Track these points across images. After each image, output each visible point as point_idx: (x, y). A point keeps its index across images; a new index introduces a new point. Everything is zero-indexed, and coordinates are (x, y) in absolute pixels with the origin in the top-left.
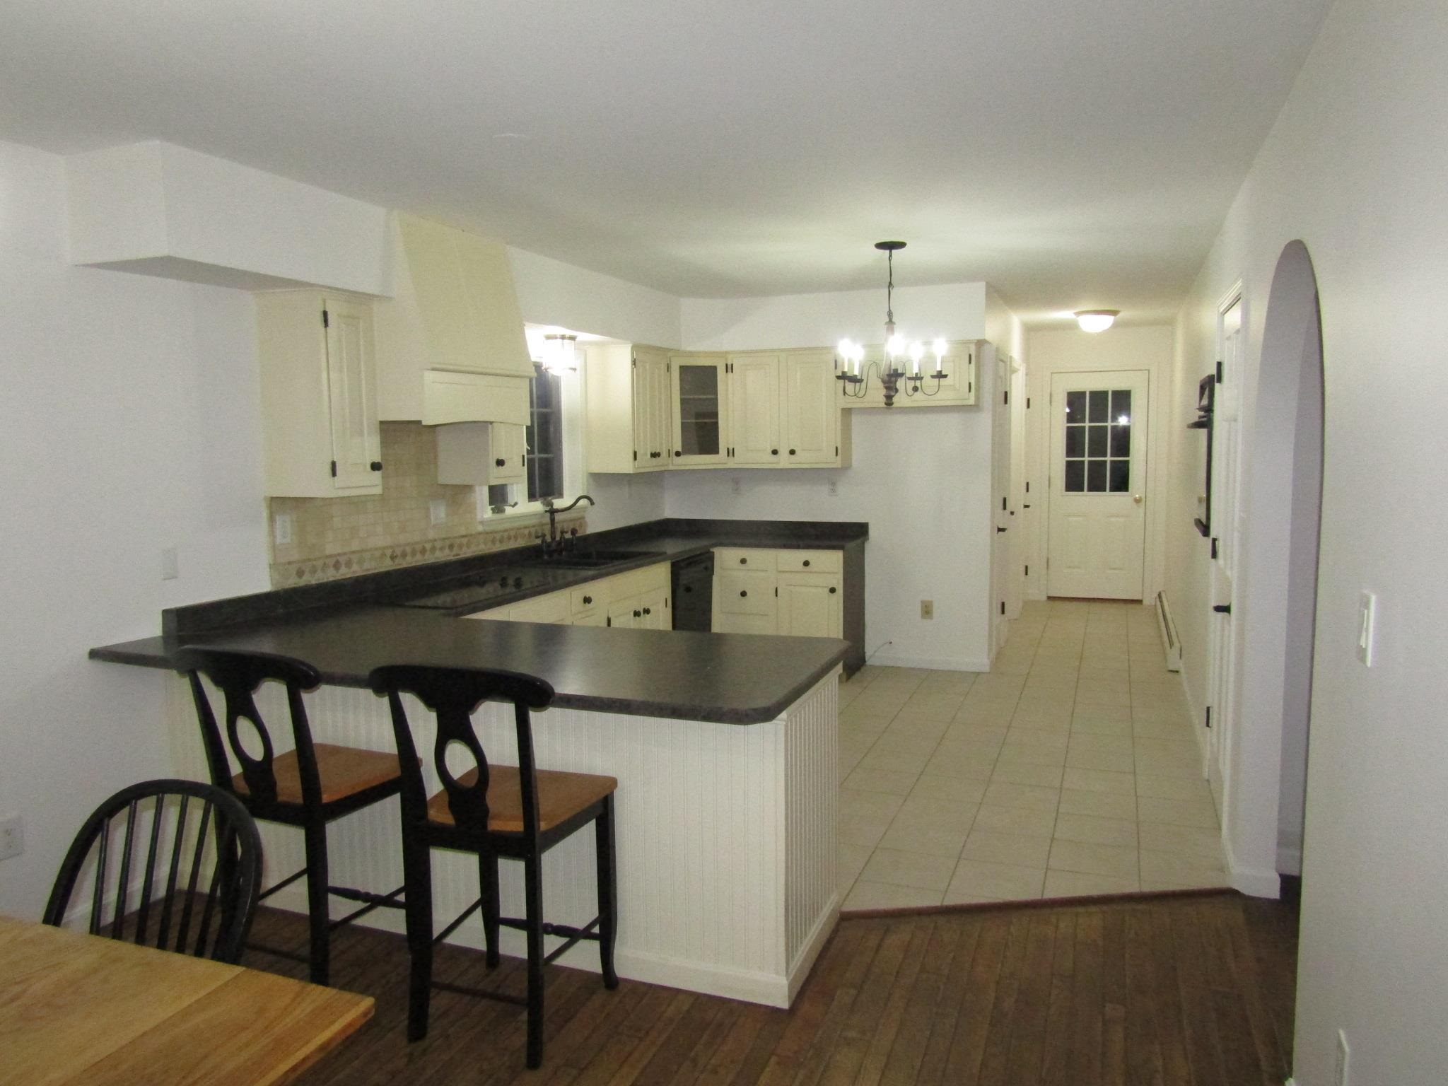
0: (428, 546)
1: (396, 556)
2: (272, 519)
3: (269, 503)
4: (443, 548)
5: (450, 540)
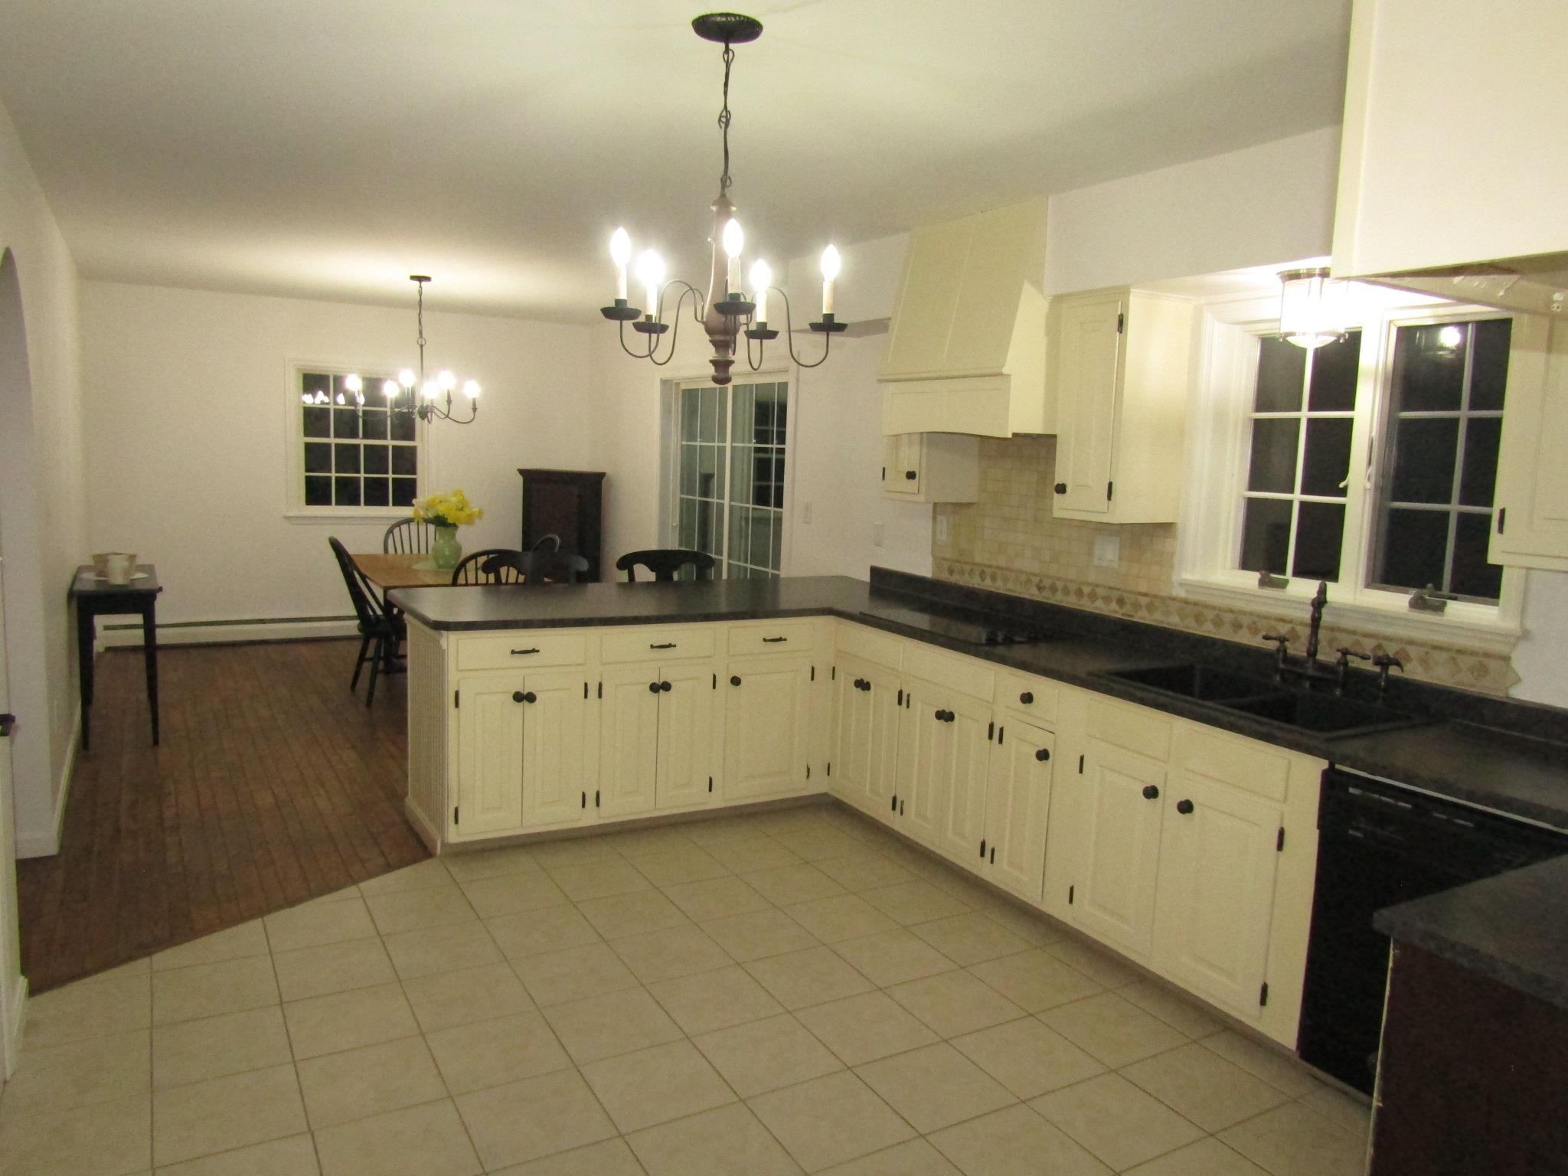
0: (1086, 589)
1: (1043, 588)
2: (934, 519)
3: (935, 504)
4: (1107, 599)
5: (1119, 592)
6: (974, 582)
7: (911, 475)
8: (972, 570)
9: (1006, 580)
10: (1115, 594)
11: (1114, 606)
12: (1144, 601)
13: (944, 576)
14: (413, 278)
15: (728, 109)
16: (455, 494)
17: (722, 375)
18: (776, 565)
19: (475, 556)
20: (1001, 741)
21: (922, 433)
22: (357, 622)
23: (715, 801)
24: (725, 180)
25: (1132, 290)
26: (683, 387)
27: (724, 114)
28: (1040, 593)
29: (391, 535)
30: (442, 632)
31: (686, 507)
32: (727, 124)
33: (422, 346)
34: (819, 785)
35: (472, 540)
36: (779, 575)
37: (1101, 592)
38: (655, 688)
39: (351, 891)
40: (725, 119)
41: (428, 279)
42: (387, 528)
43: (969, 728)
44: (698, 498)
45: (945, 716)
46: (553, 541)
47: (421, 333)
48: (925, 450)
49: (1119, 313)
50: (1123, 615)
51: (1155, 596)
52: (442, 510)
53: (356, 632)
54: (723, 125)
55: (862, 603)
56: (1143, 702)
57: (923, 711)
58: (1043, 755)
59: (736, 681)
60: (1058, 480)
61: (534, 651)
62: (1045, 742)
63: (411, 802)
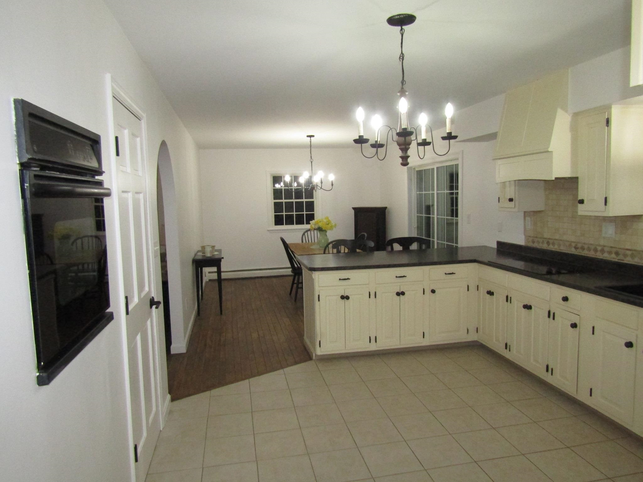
0: (599, 248)
1: (578, 248)
2: (525, 219)
3: (525, 212)
4: (610, 253)
5: (616, 249)
6: (545, 246)
7: (511, 200)
8: (543, 241)
9: (559, 245)
10: (614, 250)
11: (613, 256)
12: (629, 253)
13: (530, 245)
14: (308, 136)
15: (403, 53)
16: (326, 218)
17: (405, 162)
18: (457, 243)
19: (332, 242)
20: (554, 319)
21: (515, 181)
22: (291, 269)
23: (426, 342)
24: (403, 82)
25: (612, 106)
26: (417, 169)
27: (401, 55)
28: (576, 250)
29: (304, 236)
30: (313, 272)
31: (419, 219)
32: (403, 59)
33: (312, 162)
34: (472, 337)
35: (332, 236)
36: (458, 246)
37: (606, 249)
38: (398, 294)
39: (281, 371)
40: (402, 57)
41: (313, 136)
42: (302, 233)
43: (539, 312)
44: (424, 215)
45: (528, 307)
46: (364, 235)
47: (311, 157)
48: (517, 188)
49: (607, 117)
50: (619, 260)
51: (635, 250)
52: (320, 225)
53: (291, 273)
54: (401, 60)
55: (493, 257)
56: (623, 301)
57: (517, 305)
58: (574, 326)
59: (433, 291)
60: (580, 198)
61: (348, 279)
62: (576, 320)
63: (305, 337)
